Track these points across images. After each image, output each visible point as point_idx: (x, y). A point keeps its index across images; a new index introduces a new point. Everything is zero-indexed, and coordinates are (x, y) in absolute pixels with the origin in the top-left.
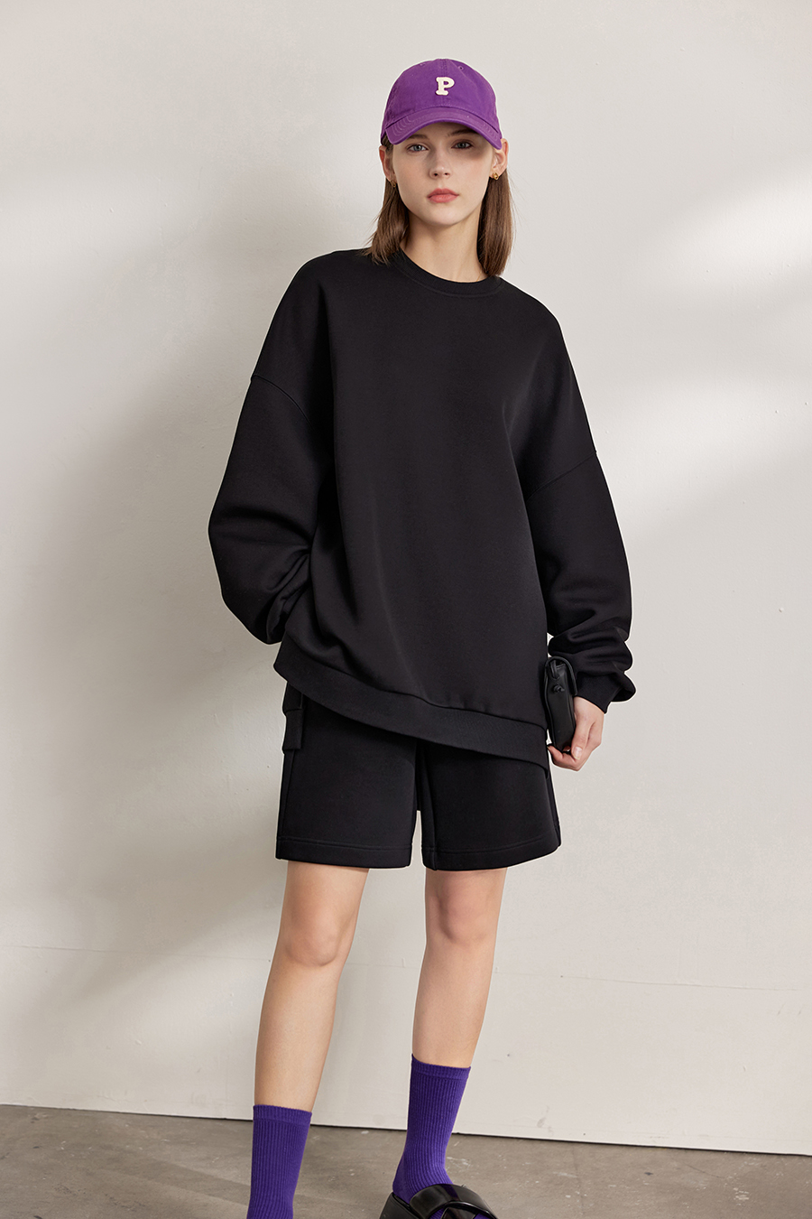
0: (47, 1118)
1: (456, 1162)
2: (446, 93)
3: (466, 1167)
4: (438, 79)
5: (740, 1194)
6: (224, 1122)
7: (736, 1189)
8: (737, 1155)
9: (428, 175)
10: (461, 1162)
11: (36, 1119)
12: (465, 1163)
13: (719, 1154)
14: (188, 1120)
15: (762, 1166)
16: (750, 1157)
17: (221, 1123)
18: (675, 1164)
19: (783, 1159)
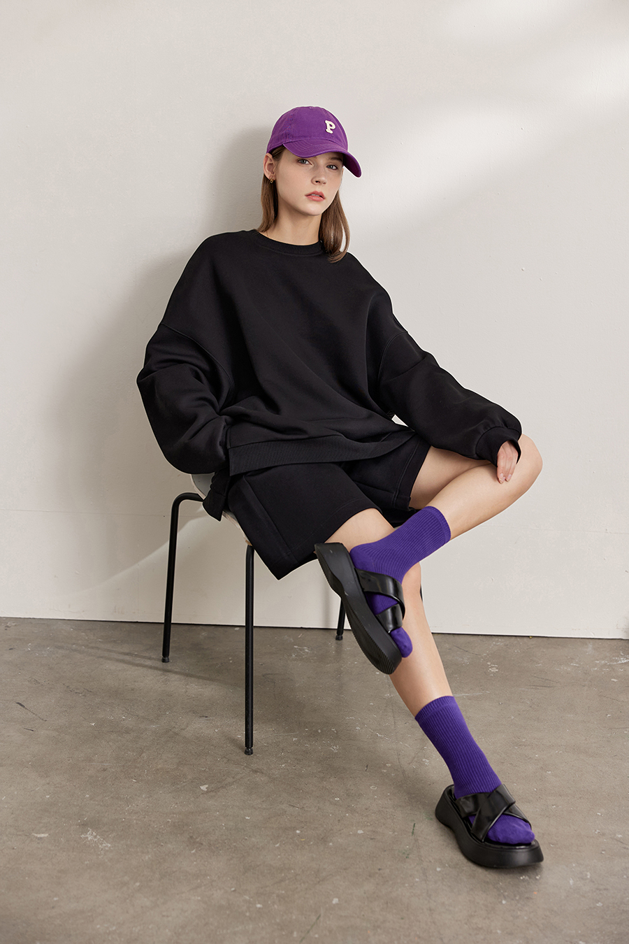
0: (16, 625)
1: (301, 650)
2: (331, 132)
3: (308, 653)
4: (326, 122)
5: (492, 667)
6: (136, 624)
7: (489, 663)
8: (488, 637)
9: (312, 182)
10: (304, 650)
11: (8, 627)
12: (306, 650)
13: (476, 637)
14: (113, 624)
15: (505, 645)
16: (496, 639)
17: (134, 625)
18: (447, 646)
19: (518, 639)
